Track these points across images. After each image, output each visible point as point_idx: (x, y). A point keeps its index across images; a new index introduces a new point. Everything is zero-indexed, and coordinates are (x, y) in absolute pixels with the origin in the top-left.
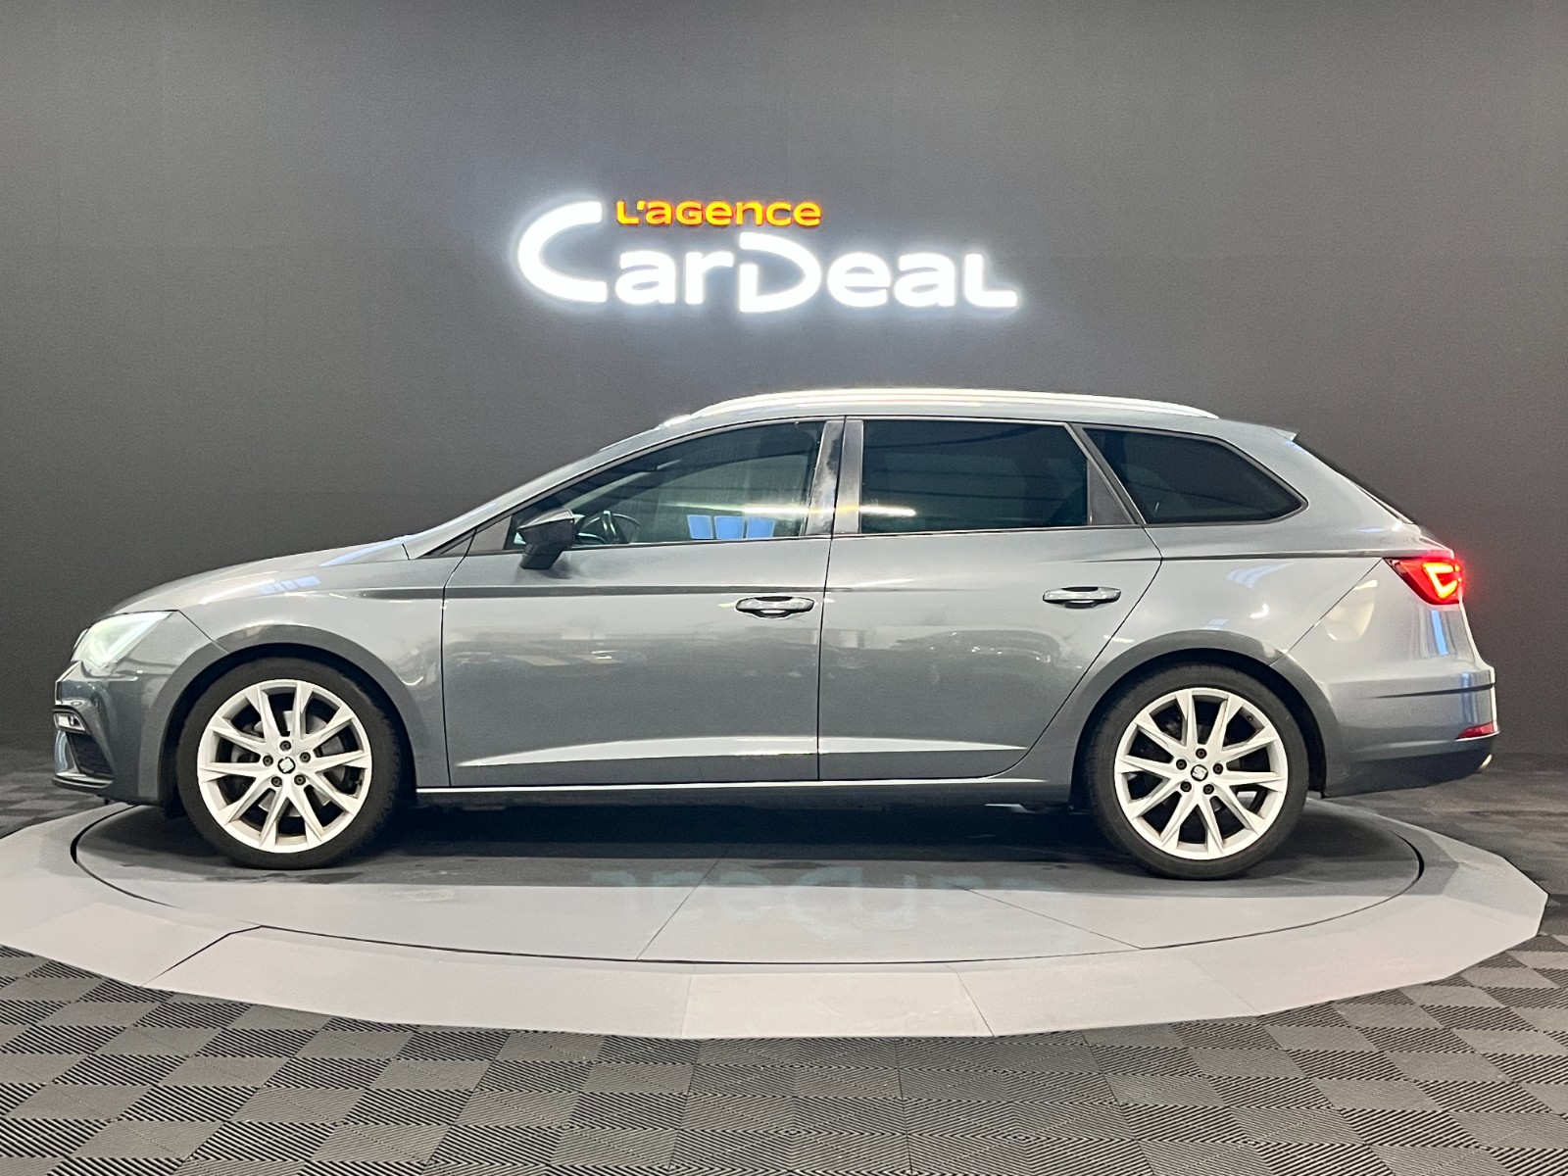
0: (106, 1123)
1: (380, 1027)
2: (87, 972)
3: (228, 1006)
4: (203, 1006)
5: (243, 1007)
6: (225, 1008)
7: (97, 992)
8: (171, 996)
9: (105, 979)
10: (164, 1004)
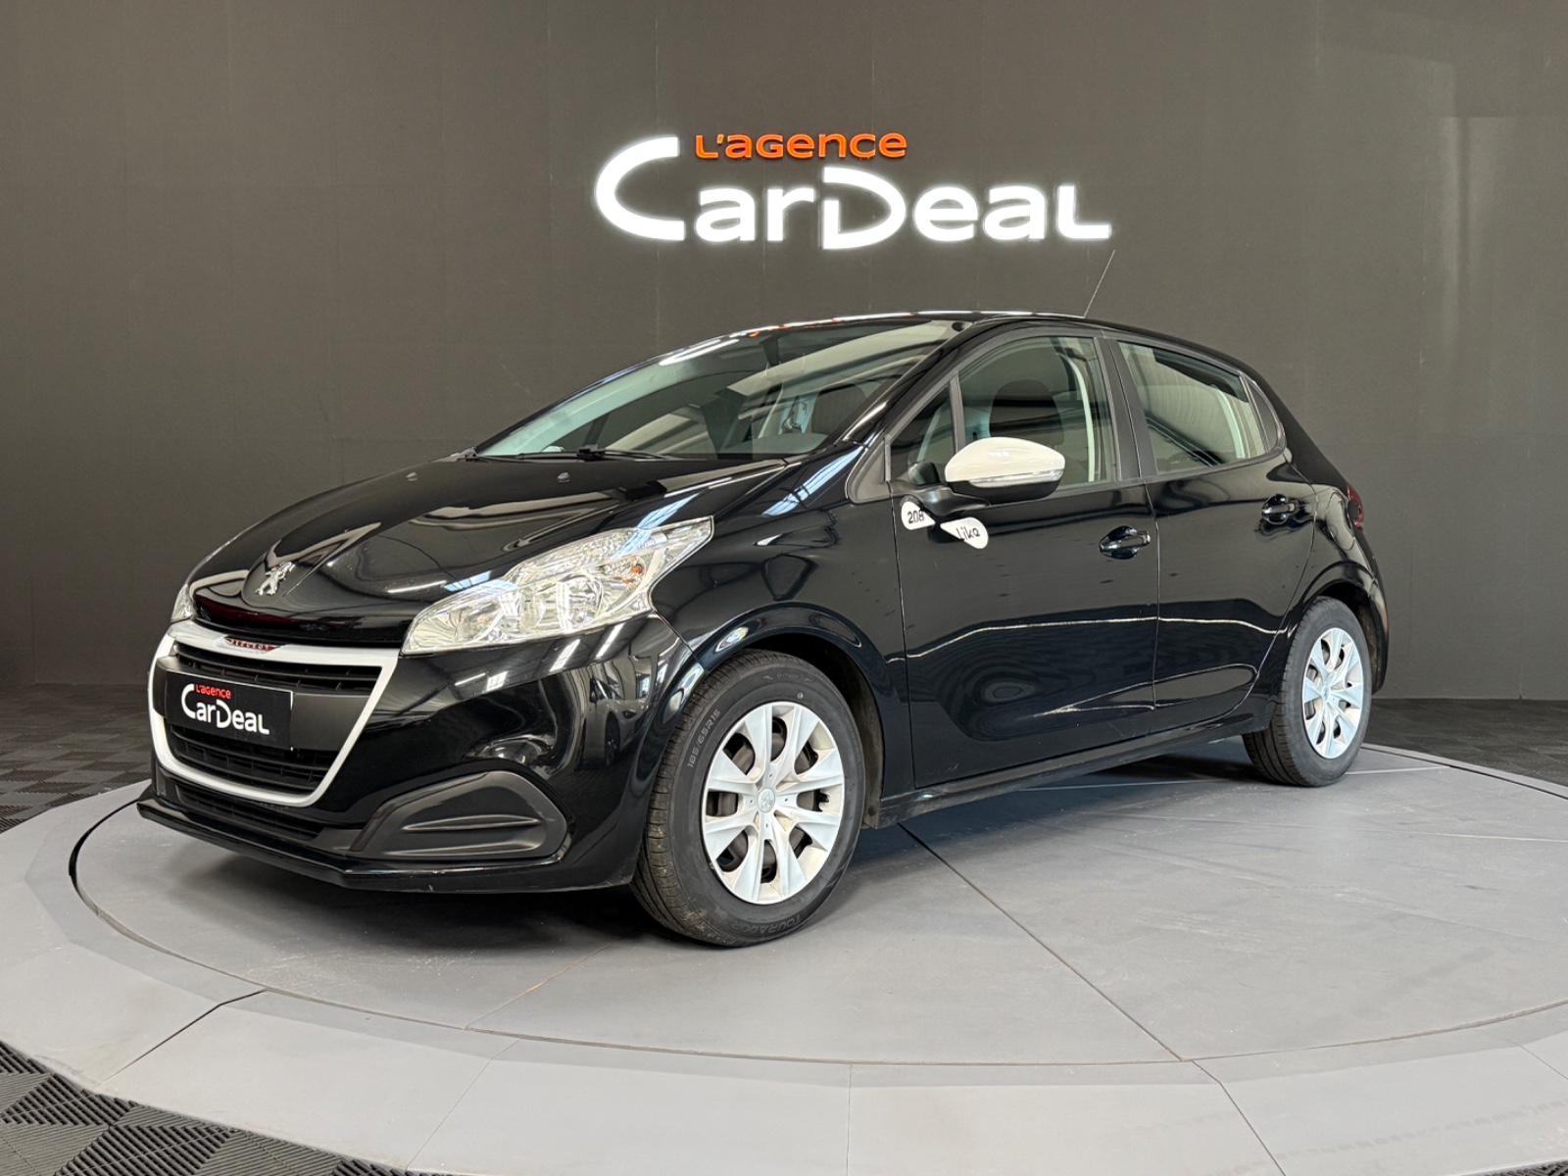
3: (200, 1133)
4: (165, 1132)
5: (220, 1135)
6: (195, 1138)
7: (30, 1102)
8: (127, 1110)
9: (47, 1076)
10: (112, 1128)
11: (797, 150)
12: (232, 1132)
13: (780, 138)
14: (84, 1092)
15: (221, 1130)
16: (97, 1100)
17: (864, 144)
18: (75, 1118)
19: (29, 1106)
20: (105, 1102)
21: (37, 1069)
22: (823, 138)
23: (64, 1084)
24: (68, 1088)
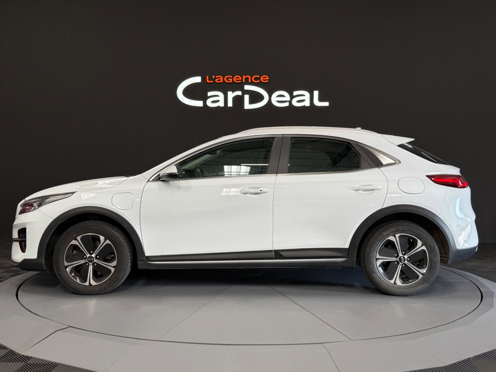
3: (50, 364)
4: (40, 364)
5: (55, 365)
6: (48, 366)
7: (4, 357)
8: (30, 359)
9: (9, 350)
10: (26, 363)
11: (237, 80)
12: (59, 364)
13: (231, 77)
14: (18, 354)
15: (55, 364)
16: (22, 356)
17: (255, 79)
18: (16, 361)
19: (3, 358)
20: (24, 357)
21: (6, 348)
22: (244, 77)
23: (13, 352)
24: (14, 353)
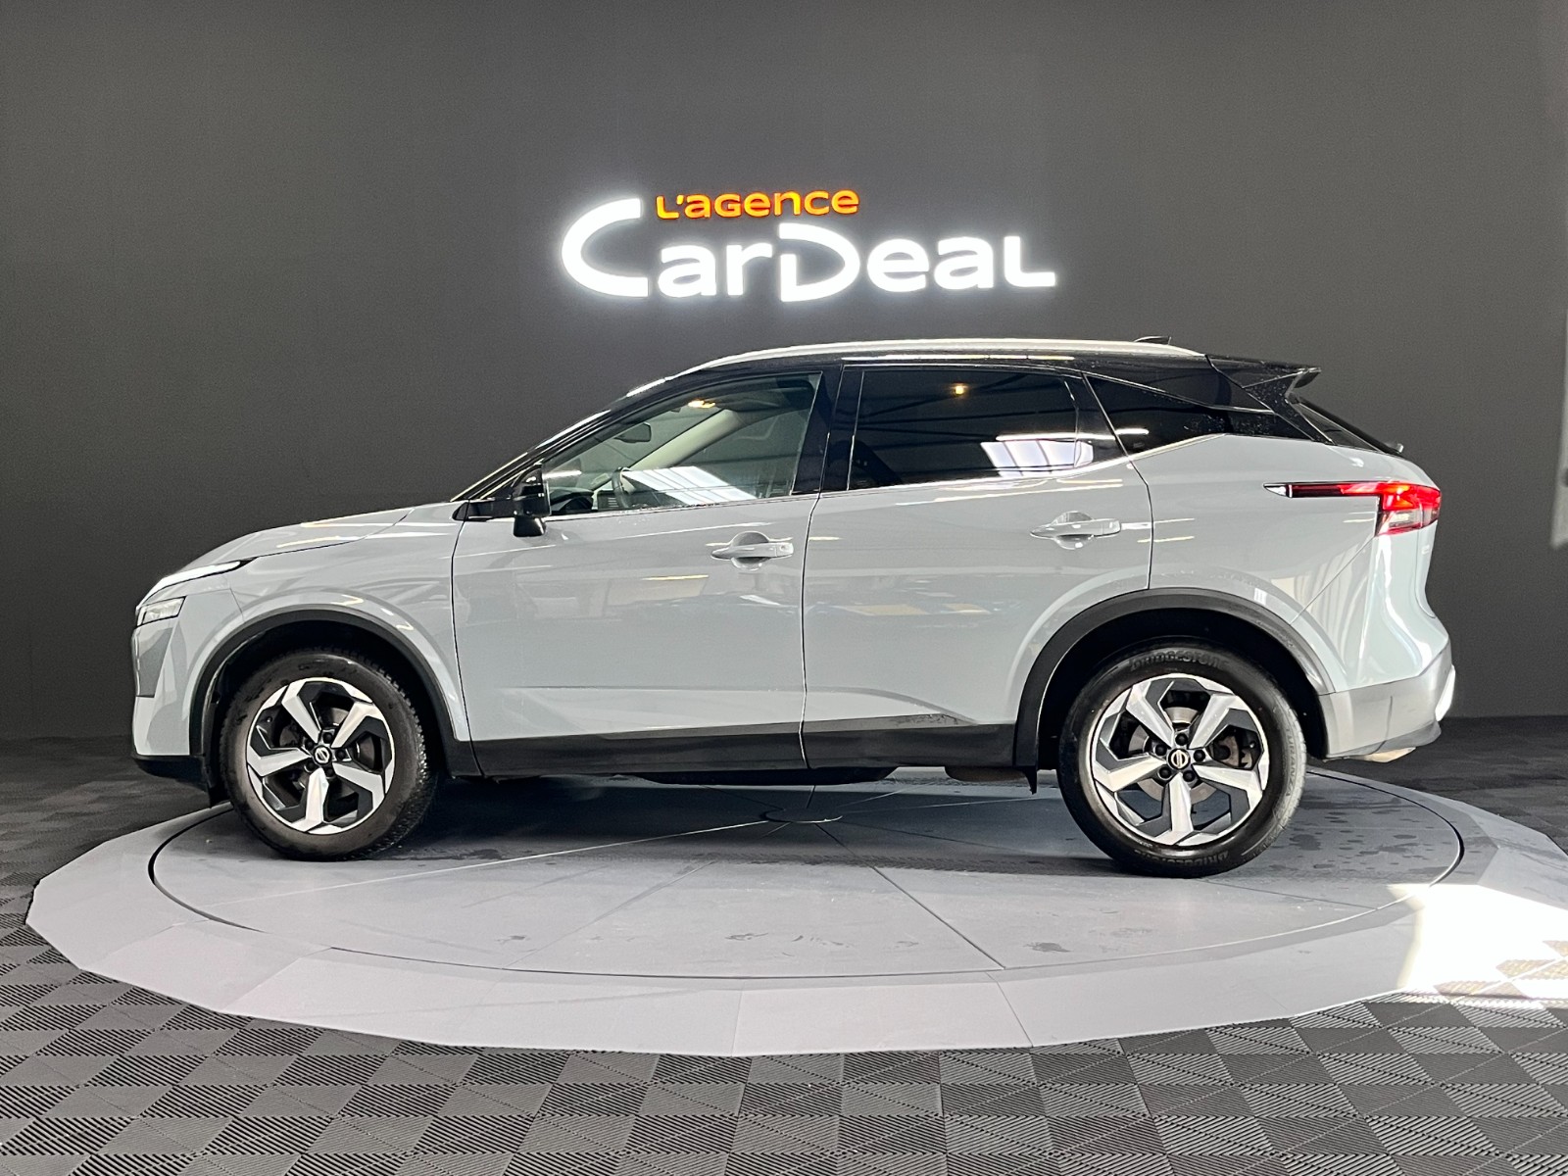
0: (192, 1157)
1: (446, 1050)
2: (168, 998)
8: (248, 1021)
9: (184, 1005)
10: (240, 1029)
16: (226, 1017)
18: (214, 1026)
19: (180, 1021)
20: (232, 1018)
21: (177, 1002)
23: (198, 1009)
24: (202, 1011)
